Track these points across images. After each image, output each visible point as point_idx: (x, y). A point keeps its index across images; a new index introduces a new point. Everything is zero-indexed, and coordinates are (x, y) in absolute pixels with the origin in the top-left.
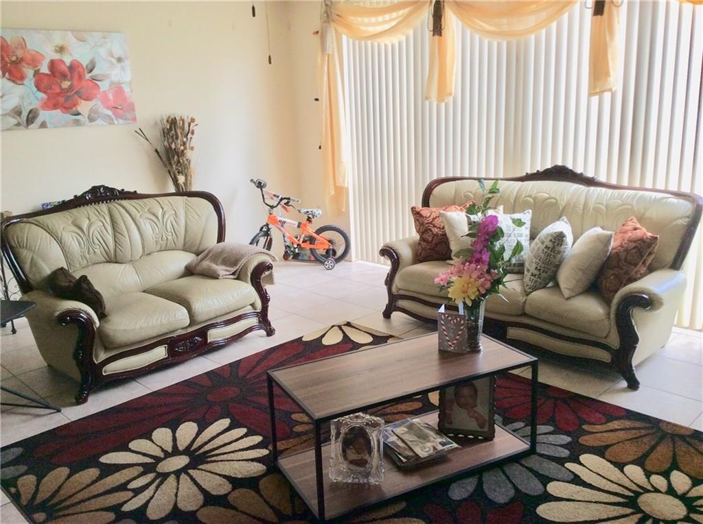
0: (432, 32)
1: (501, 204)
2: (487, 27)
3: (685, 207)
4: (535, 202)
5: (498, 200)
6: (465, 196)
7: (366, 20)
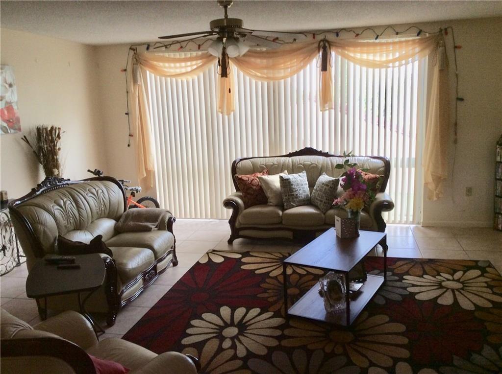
0: (220, 76)
1: (285, 170)
2: (259, 74)
3: (380, 163)
4: (304, 167)
5: (282, 168)
6: (261, 167)
7: (167, 65)
